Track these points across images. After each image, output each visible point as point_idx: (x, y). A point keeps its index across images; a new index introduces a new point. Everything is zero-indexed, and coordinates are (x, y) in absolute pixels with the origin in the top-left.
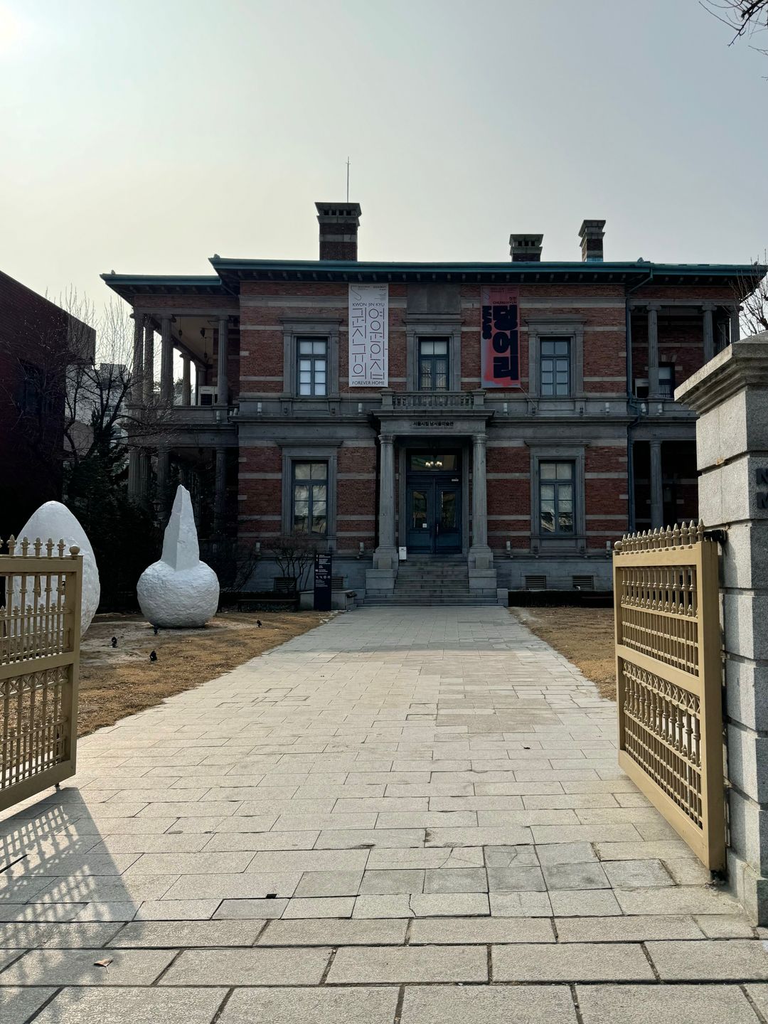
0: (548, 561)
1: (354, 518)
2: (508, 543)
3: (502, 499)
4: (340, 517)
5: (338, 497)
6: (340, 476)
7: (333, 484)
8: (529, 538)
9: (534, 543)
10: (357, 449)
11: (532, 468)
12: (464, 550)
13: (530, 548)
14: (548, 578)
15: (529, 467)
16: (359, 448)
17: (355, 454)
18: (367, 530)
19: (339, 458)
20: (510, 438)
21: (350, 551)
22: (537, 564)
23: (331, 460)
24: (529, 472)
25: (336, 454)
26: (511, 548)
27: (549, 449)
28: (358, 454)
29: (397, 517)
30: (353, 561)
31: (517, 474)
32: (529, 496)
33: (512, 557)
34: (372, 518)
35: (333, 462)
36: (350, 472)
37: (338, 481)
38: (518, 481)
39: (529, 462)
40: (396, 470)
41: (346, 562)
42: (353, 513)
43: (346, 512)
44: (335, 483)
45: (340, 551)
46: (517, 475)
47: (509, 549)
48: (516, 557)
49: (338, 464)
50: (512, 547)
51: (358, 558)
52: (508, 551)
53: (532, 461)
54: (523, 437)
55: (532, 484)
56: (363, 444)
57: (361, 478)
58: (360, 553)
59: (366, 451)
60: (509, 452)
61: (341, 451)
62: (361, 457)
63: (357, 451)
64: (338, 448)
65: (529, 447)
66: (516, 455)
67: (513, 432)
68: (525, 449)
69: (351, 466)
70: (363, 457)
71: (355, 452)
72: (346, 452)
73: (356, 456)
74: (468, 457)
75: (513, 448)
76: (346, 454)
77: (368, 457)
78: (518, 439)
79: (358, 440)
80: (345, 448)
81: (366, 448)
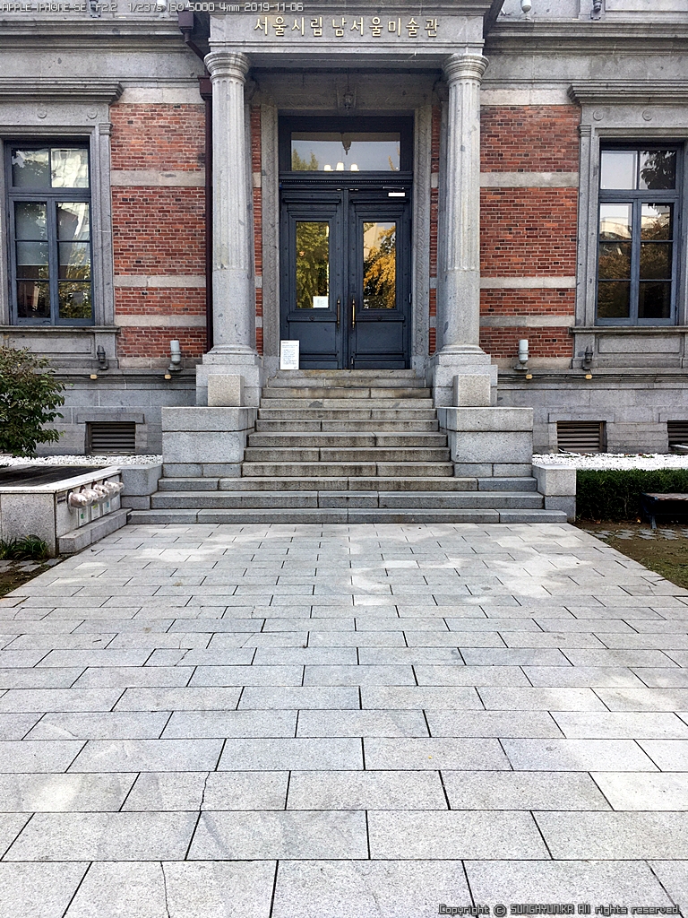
0: (613, 386)
1: (156, 281)
2: (524, 345)
3: (510, 237)
4: (123, 280)
5: (115, 229)
6: (119, 178)
7: (103, 196)
8: (571, 333)
9: (582, 344)
10: (157, 109)
11: (584, 160)
12: (418, 361)
13: (573, 356)
14: (610, 427)
15: (578, 159)
16: (164, 105)
17: (154, 123)
18: (186, 311)
19: (113, 132)
20: (532, 82)
21: (150, 362)
22: (585, 394)
23: (95, 137)
24: (578, 169)
25: (106, 120)
26: (529, 356)
27: (627, 109)
28: (162, 122)
29: (258, 282)
30: (158, 386)
31: (547, 176)
32: (576, 229)
33: (529, 377)
34: (198, 282)
35: (100, 142)
36: (143, 167)
37: (115, 190)
38: (551, 193)
39: (578, 144)
40: (254, 163)
41: (140, 386)
42: (154, 269)
43: (138, 267)
44: (107, 196)
45: (125, 362)
46: (546, 178)
47: (524, 358)
48: (539, 378)
49: (113, 147)
50: (532, 353)
51: (167, 377)
52: (523, 363)
53: (584, 140)
54: (566, 81)
55: (583, 199)
56: (172, 95)
57: (170, 182)
58: (172, 367)
59: (179, 115)
60: (529, 119)
61: (118, 114)
62: (168, 131)
63: (158, 115)
64: (111, 105)
65: (580, 106)
66: (545, 128)
67: (539, 67)
68: (569, 112)
69: (145, 154)
70: (175, 131)
71: (154, 119)
72: (132, 118)
73: (155, 126)
74: (429, 132)
75: (538, 108)
76: (131, 122)
77: (185, 131)
78: (551, 86)
79: (161, 85)
80: (129, 105)
81: (179, 107)
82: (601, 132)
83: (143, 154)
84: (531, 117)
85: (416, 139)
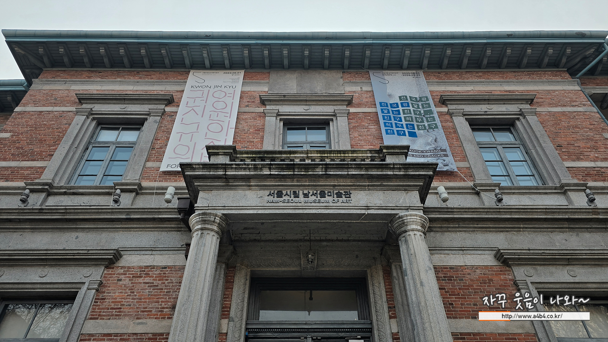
6: (92, 327)
19: (101, 287)
20: (462, 249)
23: (83, 292)
25: (97, 278)
35: (85, 296)
36: (117, 317)
37: (84, 338)
38: (510, 338)
40: (224, 311)
54: (491, 249)
56: (162, 259)
57: (139, 329)
59: (165, 274)
60: (468, 276)
61: (111, 274)
62: (151, 286)
63: (145, 274)
64: (107, 267)
65: (509, 266)
66: (485, 283)
67: (465, 239)
68: (501, 271)
69: (123, 305)
70: (157, 286)
71: (141, 277)
72: (122, 277)
73: (140, 283)
74: (382, 285)
75: (474, 268)
76: (120, 280)
77: (166, 286)
78: (480, 252)
79: (154, 252)
80: (122, 267)
81: (165, 268)
82: (536, 285)
83: (122, 305)
84: (469, 274)
85: (371, 292)
